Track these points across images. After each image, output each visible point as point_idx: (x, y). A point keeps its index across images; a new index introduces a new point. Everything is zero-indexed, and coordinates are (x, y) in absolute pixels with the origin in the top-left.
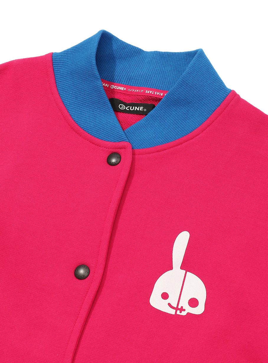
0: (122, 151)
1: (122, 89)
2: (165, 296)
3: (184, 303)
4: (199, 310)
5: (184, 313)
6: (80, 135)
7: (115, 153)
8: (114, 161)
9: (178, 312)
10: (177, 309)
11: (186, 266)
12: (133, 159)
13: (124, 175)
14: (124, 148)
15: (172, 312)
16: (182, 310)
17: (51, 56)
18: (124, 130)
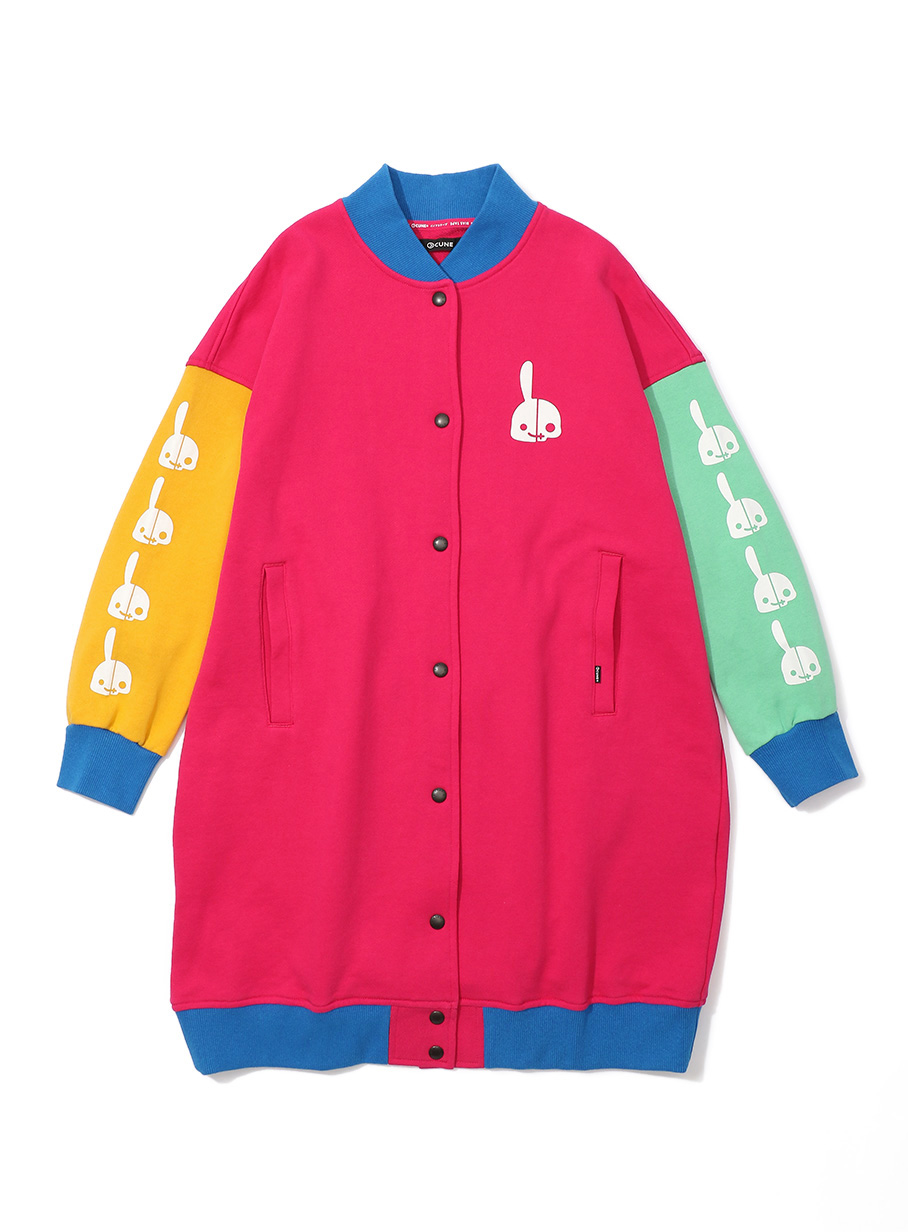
0: (445, 289)
1: (424, 226)
2: (524, 427)
3: (542, 430)
4: (557, 433)
5: (544, 439)
6: (397, 280)
7: (438, 292)
8: (439, 300)
9: (539, 439)
10: (536, 436)
11: (537, 394)
12: (458, 294)
13: (454, 315)
14: (446, 285)
15: (533, 440)
16: (541, 436)
17: (340, 201)
18: (439, 264)
